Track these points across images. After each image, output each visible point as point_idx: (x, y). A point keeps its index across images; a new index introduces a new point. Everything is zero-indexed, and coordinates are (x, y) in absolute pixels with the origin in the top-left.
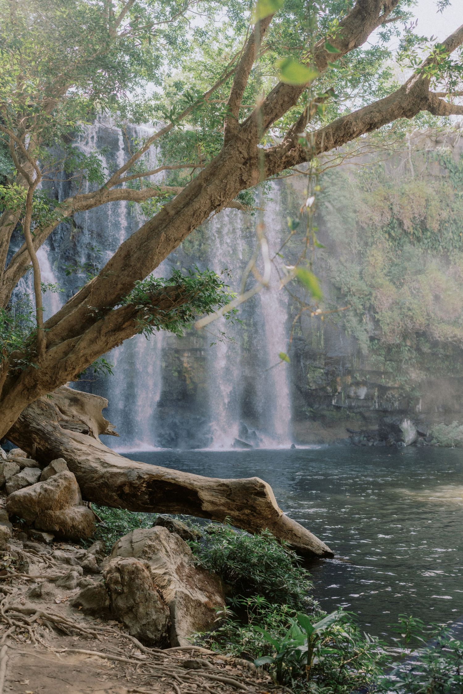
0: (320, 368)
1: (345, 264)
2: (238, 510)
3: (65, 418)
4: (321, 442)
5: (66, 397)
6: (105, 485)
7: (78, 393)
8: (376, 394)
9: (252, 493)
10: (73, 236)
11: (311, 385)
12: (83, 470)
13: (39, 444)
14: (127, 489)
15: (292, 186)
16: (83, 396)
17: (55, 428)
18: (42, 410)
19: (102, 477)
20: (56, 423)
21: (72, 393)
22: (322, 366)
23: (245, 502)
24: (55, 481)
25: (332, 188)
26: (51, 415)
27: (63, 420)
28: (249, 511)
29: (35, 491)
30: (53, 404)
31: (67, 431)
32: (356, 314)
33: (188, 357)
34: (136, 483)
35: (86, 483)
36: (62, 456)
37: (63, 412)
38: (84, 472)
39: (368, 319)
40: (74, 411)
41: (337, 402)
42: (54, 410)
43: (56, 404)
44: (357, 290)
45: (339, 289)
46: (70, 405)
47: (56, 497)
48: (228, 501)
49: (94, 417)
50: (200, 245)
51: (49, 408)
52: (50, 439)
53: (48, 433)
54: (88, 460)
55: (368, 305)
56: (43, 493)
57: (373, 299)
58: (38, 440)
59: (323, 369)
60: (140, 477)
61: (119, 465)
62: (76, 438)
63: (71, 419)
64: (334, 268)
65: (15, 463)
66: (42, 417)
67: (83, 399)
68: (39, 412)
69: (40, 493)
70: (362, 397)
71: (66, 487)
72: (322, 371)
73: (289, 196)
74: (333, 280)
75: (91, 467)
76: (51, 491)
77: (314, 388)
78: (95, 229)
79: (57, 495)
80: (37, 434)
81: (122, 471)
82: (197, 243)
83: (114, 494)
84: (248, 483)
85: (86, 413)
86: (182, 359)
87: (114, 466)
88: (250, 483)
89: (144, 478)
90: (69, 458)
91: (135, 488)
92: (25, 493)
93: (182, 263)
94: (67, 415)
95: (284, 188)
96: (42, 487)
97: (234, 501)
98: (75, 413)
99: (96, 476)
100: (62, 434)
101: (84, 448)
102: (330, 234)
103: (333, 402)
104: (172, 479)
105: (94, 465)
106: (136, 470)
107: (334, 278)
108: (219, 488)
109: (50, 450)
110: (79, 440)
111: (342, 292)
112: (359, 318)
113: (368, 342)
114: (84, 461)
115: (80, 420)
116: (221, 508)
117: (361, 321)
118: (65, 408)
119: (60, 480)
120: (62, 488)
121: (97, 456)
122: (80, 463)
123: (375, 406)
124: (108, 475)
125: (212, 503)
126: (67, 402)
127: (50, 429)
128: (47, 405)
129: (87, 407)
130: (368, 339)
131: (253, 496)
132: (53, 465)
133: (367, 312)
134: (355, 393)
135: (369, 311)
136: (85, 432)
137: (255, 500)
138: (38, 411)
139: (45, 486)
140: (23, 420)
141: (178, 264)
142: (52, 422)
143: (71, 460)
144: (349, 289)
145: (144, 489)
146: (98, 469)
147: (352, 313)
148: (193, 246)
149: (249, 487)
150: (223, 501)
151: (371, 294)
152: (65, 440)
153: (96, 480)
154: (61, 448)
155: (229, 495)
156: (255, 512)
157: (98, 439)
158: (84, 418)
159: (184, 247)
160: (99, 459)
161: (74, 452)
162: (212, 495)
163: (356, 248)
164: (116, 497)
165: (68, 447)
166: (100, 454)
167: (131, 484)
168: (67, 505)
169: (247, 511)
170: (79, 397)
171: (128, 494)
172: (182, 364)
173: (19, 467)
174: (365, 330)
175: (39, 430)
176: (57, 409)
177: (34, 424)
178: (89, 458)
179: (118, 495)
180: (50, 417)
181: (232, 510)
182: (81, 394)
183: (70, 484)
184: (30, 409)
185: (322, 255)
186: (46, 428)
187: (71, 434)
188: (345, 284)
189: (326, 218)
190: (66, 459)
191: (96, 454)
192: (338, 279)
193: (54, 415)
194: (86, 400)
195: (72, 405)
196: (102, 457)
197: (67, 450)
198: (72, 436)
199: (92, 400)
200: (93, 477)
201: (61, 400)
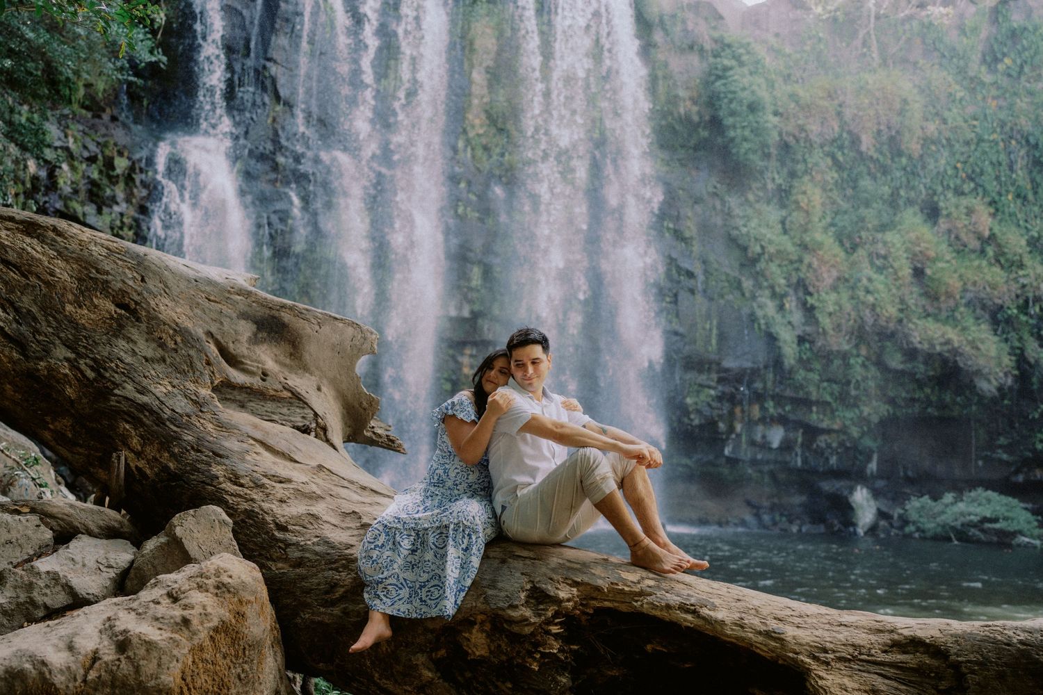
0: (709, 387)
1: (756, 206)
3: (238, 377)
4: (702, 522)
5: (244, 316)
7: (283, 306)
8: (800, 440)
11: (692, 416)
12: (294, 554)
13: (139, 454)
14: (477, 643)
15: (666, 65)
16: (299, 314)
17: (199, 404)
18: (162, 345)
20: (205, 392)
21: (263, 304)
22: (713, 384)
24: (174, 598)
25: (738, 70)
26: (191, 365)
27: (227, 384)
29: (70, 648)
30: (200, 332)
31: (243, 420)
32: (774, 295)
34: (524, 620)
35: (305, 605)
36: (218, 501)
37: (233, 360)
38: (299, 563)
39: (794, 304)
40: (267, 357)
41: (733, 451)
42: (201, 351)
43: (210, 334)
44: (779, 252)
45: (744, 249)
46: (254, 340)
47: (171, 678)
49: (333, 382)
50: (502, 155)
51: (185, 341)
52: (178, 438)
53: (172, 420)
54: (316, 517)
55: (794, 280)
56: (109, 654)
57: (804, 268)
58: (135, 442)
59: (714, 388)
60: (537, 597)
62: (271, 442)
63: (255, 381)
64: (737, 211)
65: (35, 519)
66: (160, 368)
67: (298, 324)
68: (149, 353)
69: (95, 657)
70: (775, 445)
71: (223, 629)
72: (712, 392)
73: (661, 82)
74: (735, 233)
75: (327, 542)
76: (150, 645)
77: (696, 422)
78: (315, 110)
79: (176, 669)
80: (137, 422)
82: (497, 150)
83: (421, 659)
85: (306, 369)
89: (557, 601)
90: (245, 506)
91: (515, 638)
92: (20, 654)
93: (469, 183)
94: (245, 371)
96: (109, 626)
98: (270, 365)
100: (221, 426)
101: (298, 475)
102: (734, 151)
103: (727, 451)
104: (683, 608)
105: (339, 536)
107: (737, 228)
108: (900, 657)
109: (174, 476)
110: (281, 446)
111: (750, 255)
112: (778, 302)
113: (795, 346)
114: (297, 520)
115: (286, 389)
117: (781, 308)
118: (241, 349)
119: (197, 597)
120: (203, 635)
121: (348, 507)
123: (796, 462)
126: (246, 329)
127: (182, 405)
128: (180, 331)
129: (312, 351)
130: (796, 340)
132: (179, 531)
133: (791, 291)
134: (764, 437)
135: (796, 290)
138: (146, 348)
139: (128, 622)
140: (90, 374)
141: (462, 185)
142: (192, 386)
143: (250, 514)
144: (763, 247)
145: (555, 647)
147: (767, 292)
148: (490, 157)
151: (801, 261)
152: (231, 444)
153: (343, 598)
154: (217, 470)
157: (344, 452)
158: (302, 383)
159: (473, 157)
160: (354, 516)
161: (259, 486)
163: (773, 179)
164: (428, 674)
165: (242, 468)
166: (355, 497)
167: (497, 623)
170: (286, 317)
171: (482, 661)
173: (48, 535)
174: (790, 323)
175: (143, 407)
176: (213, 349)
177: (129, 390)
178: (319, 508)
179: (438, 665)
180: (186, 369)
182: (291, 308)
183: (240, 615)
184: (122, 343)
185: (715, 187)
186: (169, 403)
187: (255, 427)
188: (756, 239)
189: (729, 121)
190: (231, 511)
191: (338, 497)
192: (744, 230)
193: (199, 365)
194: (306, 328)
195: (263, 341)
196: (368, 509)
197: (235, 479)
198: (258, 435)
199: (326, 329)
200: (333, 586)
201: (226, 322)
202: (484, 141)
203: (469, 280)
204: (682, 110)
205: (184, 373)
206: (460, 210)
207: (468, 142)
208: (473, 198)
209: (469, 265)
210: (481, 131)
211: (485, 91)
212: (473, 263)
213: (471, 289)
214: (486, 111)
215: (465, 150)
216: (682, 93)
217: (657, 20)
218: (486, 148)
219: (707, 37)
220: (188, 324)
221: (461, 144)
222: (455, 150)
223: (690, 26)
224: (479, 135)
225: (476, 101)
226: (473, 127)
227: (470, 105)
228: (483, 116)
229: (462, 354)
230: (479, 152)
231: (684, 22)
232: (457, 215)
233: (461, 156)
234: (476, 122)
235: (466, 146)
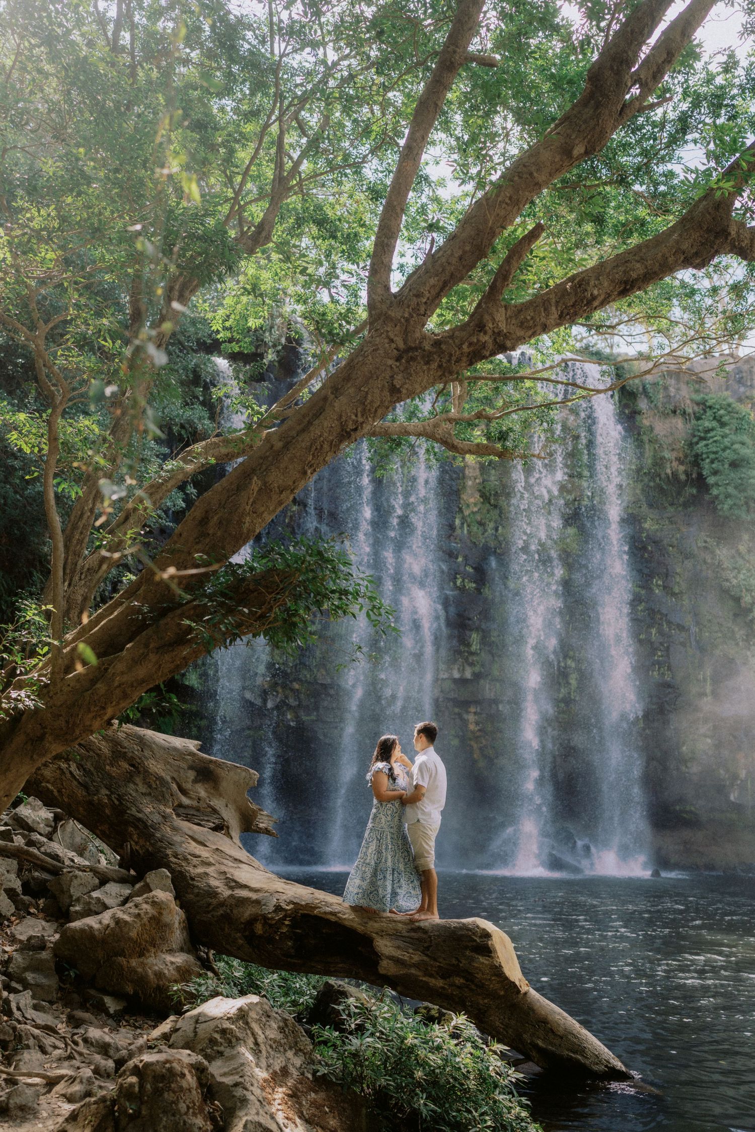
0: (705, 736)
1: (747, 557)
2: (443, 977)
3: (185, 801)
5: (191, 768)
6: (227, 918)
7: (211, 761)
9: (466, 948)
10: (291, 517)
11: (689, 765)
12: (196, 891)
13: (136, 843)
14: (259, 928)
15: (651, 429)
16: (219, 765)
17: (165, 817)
18: (150, 786)
19: (222, 904)
20: (169, 810)
21: (202, 760)
23: (454, 962)
24: (136, 906)
25: (720, 431)
26: (163, 796)
27: (180, 805)
28: (462, 981)
29: (100, 923)
30: (168, 778)
31: (185, 825)
33: (475, 713)
34: (272, 918)
35: (198, 913)
36: (167, 866)
37: (184, 792)
38: (197, 895)
40: (201, 791)
41: (740, 797)
42: (169, 788)
43: (173, 778)
45: (737, 600)
46: (195, 781)
47: (133, 934)
48: (425, 958)
49: (235, 801)
50: (496, 529)
51: (161, 784)
52: (154, 835)
53: (152, 826)
54: (206, 874)
56: (112, 925)
58: (135, 837)
59: (710, 738)
60: (278, 908)
61: (253, 885)
62: (197, 836)
63: (195, 803)
64: (728, 564)
65: (91, 874)
66: (148, 798)
67: (218, 771)
68: (144, 790)
69: (108, 926)
71: (153, 919)
72: (709, 741)
73: (647, 446)
74: (726, 584)
75: (210, 886)
76: (126, 922)
77: (694, 770)
78: (326, 506)
79: (135, 931)
80: (136, 827)
81: (254, 896)
82: (492, 525)
83: (239, 935)
84: (461, 929)
85: (220, 795)
86: (465, 716)
87: (245, 887)
88: (465, 927)
89: (286, 910)
90: (178, 869)
91: (271, 926)
92: (84, 924)
93: (466, 558)
94: (190, 798)
95: (639, 434)
96: (113, 917)
97: (435, 960)
98: (203, 794)
99: (214, 902)
100: (175, 829)
101: (205, 853)
102: (720, 507)
103: (733, 797)
105: (214, 883)
106: (277, 895)
107: (727, 580)
108: (412, 934)
109: (151, 854)
110: (201, 839)
111: (743, 605)
114: (199, 875)
115: (210, 806)
116: (413, 971)
118: (188, 786)
119: (145, 906)
120: (145, 920)
121: (223, 868)
122: (193, 879)
124: (233, 902)
125: (397, 961)
126: (191, 775)
127: (157, 818)
128: (160, 779)
129: (226, 785)
131: (468, 953)
132: (149, 879)
136: (218, 828)
137: (472, 960)
138: (142, 788)
139: (120, 915)
140: (117, 802)
141: (460, 559)
142: (162, 807)
143: (180, 872)
145: (285, 930)
146: (219, 890)
148: (486, 531)
149: (462, 935)
150: (416, 958)
152: (177, 838)
153: (213, 910)
154: (169, 852)
155: (428, 948)
156: (472, 982)
157: (237, 840)
158: (217, 803)
159: (469, 532)
160: (225, 873)
161: (186, 859)
162: (398, 947)
164: (241, 942)
165: (180, 850)
166: (231, 864)
167: (265, 918)
168: (153, 950)
169: (459, 981)
170: (212, 766)
171: (260, 937)
172: (466, 726)
173: (97, 881)
175: (139, 820)
176: (174, 786)
177: (134, 811)
178: (210, 870)
179: (245, 938)
180: (161, 799)
181: (431, 976)
182: (216, 762)
183: (160, 914)
184: (131, 785)
185: (706, 542)
186: (151, 817)
187: (190, 829)
188: (747, 590)
189: (711, 480)
190: (172, 871)
191: (223, 864)
192: (735, 582)
193: (167, 796)
194: (222, 773)
195: (199, 781)
196: (231, 870)
197: (176, 856)
198: (190, 833)
199: (232, 773)
200: (210, 904)
201: (182, 771)
202: (478, 517)
203: (469, 645)
204: (669, 471)
205: (159, 801)
206: (459, 582)
207: (464, 519)
208: (469, 569)
209: (467, 632)
210: (475, 509)
211: (478, 472)
212: (471, 630)
213: (472, 654)
214: (480, 491)
215: (462, 527)
216: (667, 454)
217: (641, 389)
218: (481, 524)
219: (688, 402)
220: (163, 774)
221: (457, 522)
222: (452, 527)
223: (672, 392)
224: (473, 513)
225: (470, 483)
226: (468, 506)
227: (464, 487)
228: (477, 495)
229: (468, 712)
230: (475, 529)
231: (666, 388)
232: (456, 587)
233: (458, 532)
234: (471, 498)
235: (462, 524)
